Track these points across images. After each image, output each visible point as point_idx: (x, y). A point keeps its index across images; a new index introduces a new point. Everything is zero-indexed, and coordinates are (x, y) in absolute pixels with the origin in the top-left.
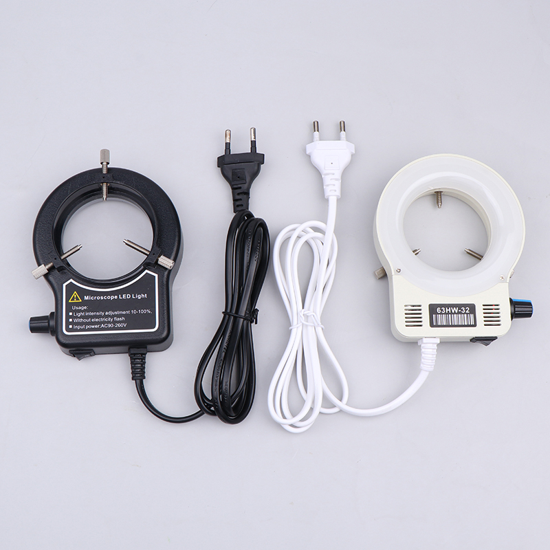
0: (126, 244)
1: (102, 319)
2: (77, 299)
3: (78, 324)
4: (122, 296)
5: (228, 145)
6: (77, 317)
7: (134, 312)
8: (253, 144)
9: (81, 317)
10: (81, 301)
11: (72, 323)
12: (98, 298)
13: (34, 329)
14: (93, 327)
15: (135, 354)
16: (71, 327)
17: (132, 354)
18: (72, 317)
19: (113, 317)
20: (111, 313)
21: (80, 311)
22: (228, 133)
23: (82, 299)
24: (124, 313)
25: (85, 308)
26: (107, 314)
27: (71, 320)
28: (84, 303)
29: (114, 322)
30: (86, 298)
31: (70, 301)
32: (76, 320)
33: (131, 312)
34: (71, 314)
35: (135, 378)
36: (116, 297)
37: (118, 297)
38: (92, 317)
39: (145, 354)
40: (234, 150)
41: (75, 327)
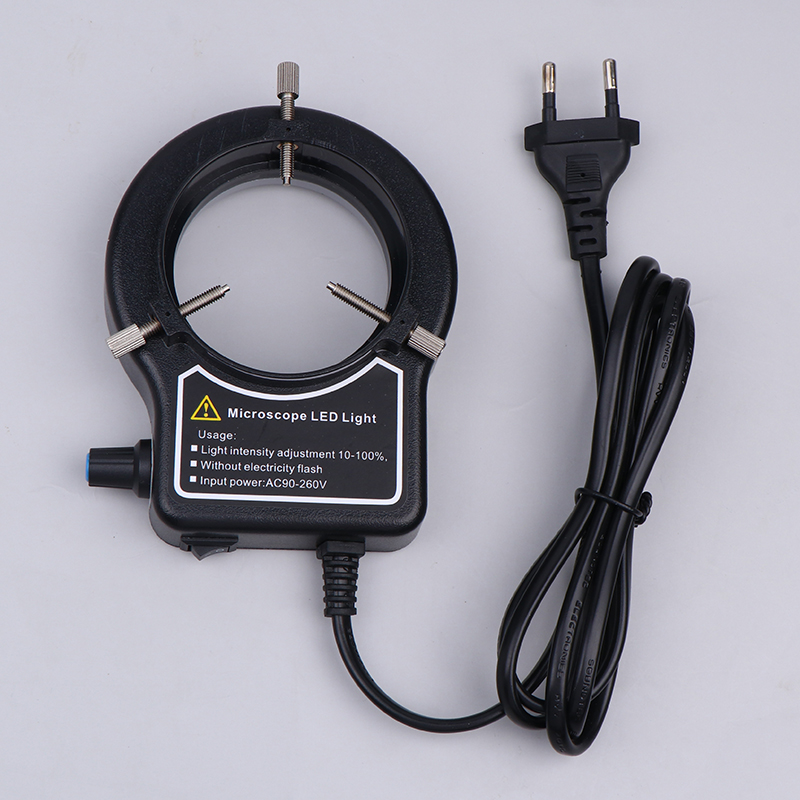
0: (335, 293)
1: (269, 468)
2: (211, 414)
3: (210, 473)
4: (317, 416)
5: (549, 100)
6: (209, 458)
7: (347, 455)
8: (612, 96)
9: (219, 458)
10: (219, 419)
11: (197, 471)
12: (261, 415)
13: (96, 478)
14: (247, 483)
15: (335, 555)
16: (193, 479)
17: (329, 554)
18: (197, 456)
19: (294, 462)
20: (289, 453)
21: (216, 443)
22: (549, 72)
23: (223, 414)
24: (321, 455)
25: (229, 436)
26: (281, 453)
27: (194, 464)
28: (227, 424)
29: (298, 476)
30: (233, 413)
31: (193, 418)
32: (206, 465)
33: (337, 455)
34: (194, 448)
35: (333, 611)
36: (303, 417)
37: (309, 417)
38: (245, 460)
39: (357, 556)
40: (565, 111)
41: (204, 481)
